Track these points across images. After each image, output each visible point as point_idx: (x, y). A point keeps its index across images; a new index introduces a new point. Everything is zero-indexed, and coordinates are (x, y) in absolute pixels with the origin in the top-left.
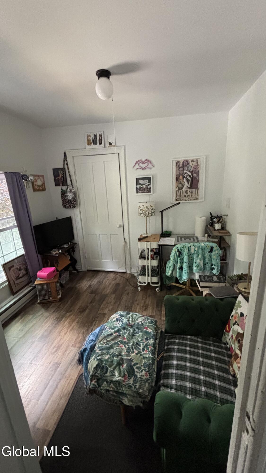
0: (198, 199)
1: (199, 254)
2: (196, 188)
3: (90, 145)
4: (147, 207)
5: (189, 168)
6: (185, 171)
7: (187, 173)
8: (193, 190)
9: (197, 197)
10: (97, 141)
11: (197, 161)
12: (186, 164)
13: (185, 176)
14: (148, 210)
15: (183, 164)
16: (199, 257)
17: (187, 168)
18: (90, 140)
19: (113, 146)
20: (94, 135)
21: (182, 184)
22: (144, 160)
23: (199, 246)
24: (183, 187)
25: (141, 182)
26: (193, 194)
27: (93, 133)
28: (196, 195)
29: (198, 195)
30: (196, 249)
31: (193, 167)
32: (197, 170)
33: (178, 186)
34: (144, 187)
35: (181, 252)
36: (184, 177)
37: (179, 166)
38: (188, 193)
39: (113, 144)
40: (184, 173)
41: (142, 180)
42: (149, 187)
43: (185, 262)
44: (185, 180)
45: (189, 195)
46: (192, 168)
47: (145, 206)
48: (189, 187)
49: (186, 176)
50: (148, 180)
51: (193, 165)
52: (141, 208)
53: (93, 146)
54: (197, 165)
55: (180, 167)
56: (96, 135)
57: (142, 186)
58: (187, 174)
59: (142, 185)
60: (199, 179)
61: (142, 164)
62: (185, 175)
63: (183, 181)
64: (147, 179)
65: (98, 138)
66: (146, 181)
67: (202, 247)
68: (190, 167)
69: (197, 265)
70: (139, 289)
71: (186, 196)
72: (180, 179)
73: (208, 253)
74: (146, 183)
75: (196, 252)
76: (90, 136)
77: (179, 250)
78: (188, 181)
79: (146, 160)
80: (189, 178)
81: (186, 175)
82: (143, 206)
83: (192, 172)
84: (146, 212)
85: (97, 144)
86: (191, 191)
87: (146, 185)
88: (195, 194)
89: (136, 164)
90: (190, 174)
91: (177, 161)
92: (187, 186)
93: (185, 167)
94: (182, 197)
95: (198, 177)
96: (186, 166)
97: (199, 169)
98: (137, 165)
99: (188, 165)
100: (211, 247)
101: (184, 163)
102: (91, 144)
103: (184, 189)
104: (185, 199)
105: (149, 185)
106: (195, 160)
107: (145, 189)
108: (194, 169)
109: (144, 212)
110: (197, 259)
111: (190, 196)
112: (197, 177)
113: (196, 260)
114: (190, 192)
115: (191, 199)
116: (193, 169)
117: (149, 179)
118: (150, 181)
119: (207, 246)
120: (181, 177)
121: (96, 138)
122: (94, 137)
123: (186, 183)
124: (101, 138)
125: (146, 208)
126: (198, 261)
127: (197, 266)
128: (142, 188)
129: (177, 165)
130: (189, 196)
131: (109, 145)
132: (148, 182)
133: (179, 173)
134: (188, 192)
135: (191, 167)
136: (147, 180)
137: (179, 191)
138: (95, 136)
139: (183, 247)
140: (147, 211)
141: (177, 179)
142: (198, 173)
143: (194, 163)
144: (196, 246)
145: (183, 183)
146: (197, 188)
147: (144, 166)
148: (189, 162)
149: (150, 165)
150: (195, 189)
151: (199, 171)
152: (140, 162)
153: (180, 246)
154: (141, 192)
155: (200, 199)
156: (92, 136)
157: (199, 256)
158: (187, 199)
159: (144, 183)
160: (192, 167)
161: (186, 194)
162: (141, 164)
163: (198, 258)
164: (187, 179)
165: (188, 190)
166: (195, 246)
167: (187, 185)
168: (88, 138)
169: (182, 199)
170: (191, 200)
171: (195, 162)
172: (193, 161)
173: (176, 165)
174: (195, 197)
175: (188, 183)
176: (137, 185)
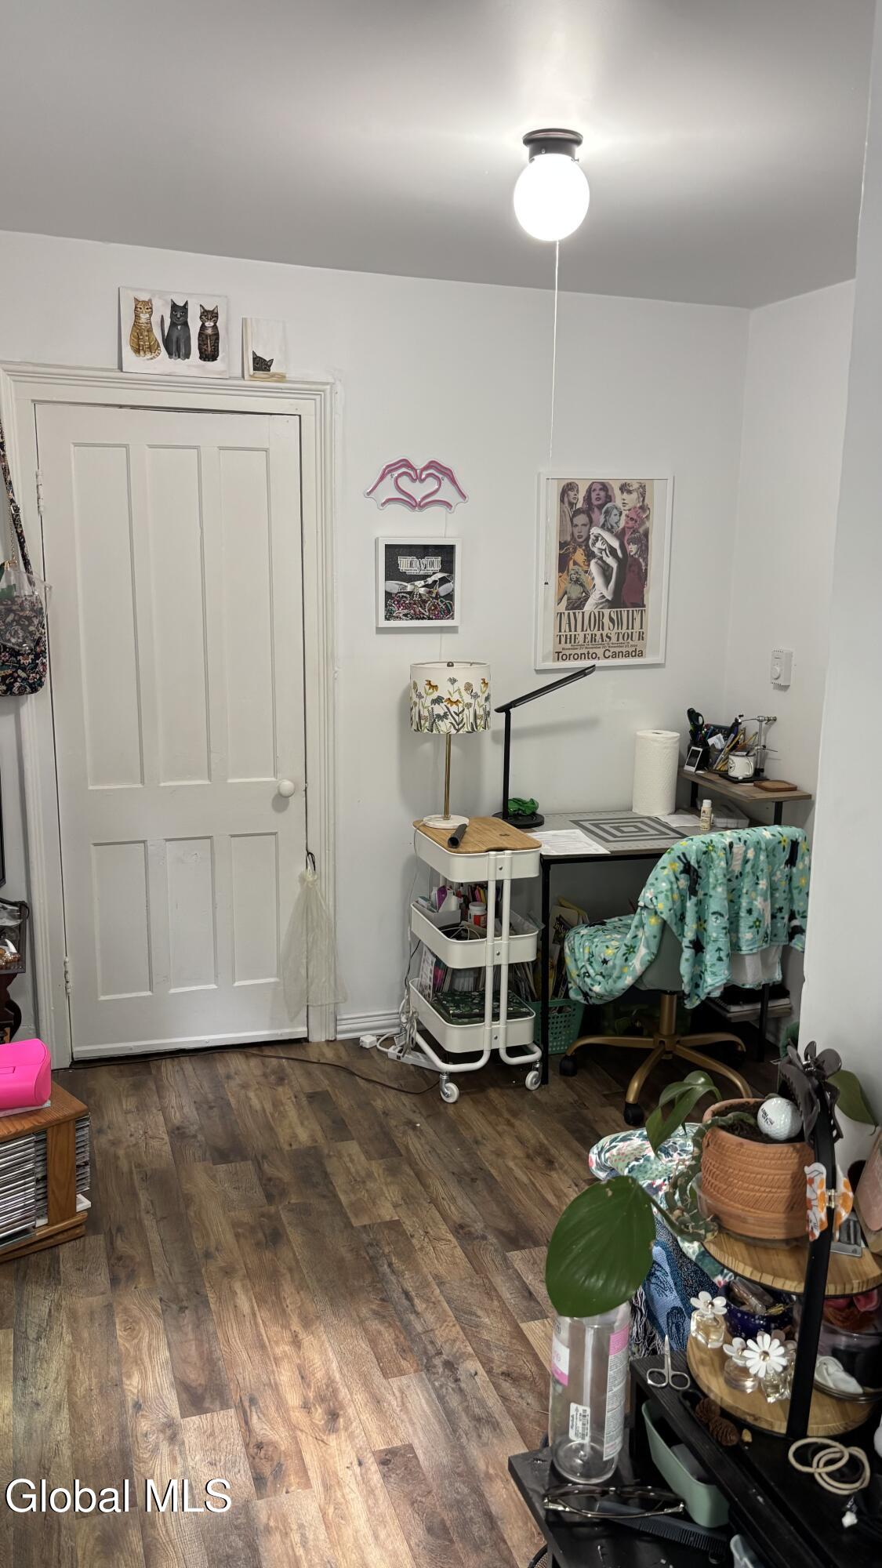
0: (641, 654)
1: (759, 873)
2: (634, 605)
3: (149, 356)
4: (468, 687)
5: (613, 519)
6: (595, 531)
7: (603, 538)
8: (624, 611)
9: (640, 645)
10: (188, 338)
11: (642, 491)
12: (598, 499)
13: (595, 550)
14: (472, 701)
15: (588, 498)
16: (760, 886)
17: (603, 516)
18: (150, 330)
19: (273, 376)
20: (174, 307)
21: (582, 585)
22: (419, 463)
23: (758, 843)
24: (586, 599)
25: (404, 564)
26: (624, 630)
27: (169, 298)
28: (636, 636)
29: (641, 637)
30: (751, 854)
31: (627, 516)
32: (641, 530)
33: (566, 593)
34: (422, 591)
35: (700, 870)
36: (590, 555)
37: (571, 505)
38: (606, 627)
39: (273, 369)
40: (592, 537)
41: (409, 559)
42: (443, 590)
43: (714, 913)
44: (593, 567)
45: (607, 636)
46: (623, 517)
47: (460, 685)
48: (609, 598)
49: (601, 550)
50: (440, 558)
51: (627, 508)
52: (443, 692)
53: (163, 363)
54: (643, 508)
55: (578, 512)
56: (185, 308)
57: (409, 588)
58: (605, 541)
59: (411, 579)
60: (647, 565)
61: (414, 480)
62: (594, 544)
63: (586, 572)
64: (436, 555)
65: (194, 325)
66: (432, 564)
67: (768, 843)
68: (615, 512)
69: (755, 922)
70: (452, 1091)
71: (598, 638)
72: (575, 563)
73: (783, 866)
74: (430, 570)
75: (748, 867)
76: (148, 305)
77: (693, 862)
78: (606, 571)
79: (432, 465)
80: (611, 562)
81: (599, 544)
82: (453, 681)
83: (620, 536)
84: (466, 711)
85: (187, 355)
86: (615, 618)
87: (430, 581)
88: (630, 631)
89: (382, 478)
90: (615, 544)
91: (565, 483)
92: (603, 597)
93: (596, 510)
94: (581, 642)
95: (646, 560)
96: (600, 507)
97: (647, 524)
98: (389, 481)
99: (609, 505)
100: (792, 841)
101: (594, 496)
102: (152, 349)
103: (589, 607)
104: (591, 651)
105: (443, 581)
106: (635, 486)
107: (425, 602)
108: (631, 523)
109: (454, 709)
110: (753, 895)
111: (614, 639)
112: (641, 560)
113: (751, 903)
114: (611, 620)
115: (617, 650)
116: (627, 523)
117: (446, 553)
118: (448, 566)
119: (782, 839)
120: (579, 556)
121: (185, 324)
122: (172, 316)
123: (599, 581)
124: (215, 327)
125: (464, 693)
126: (758, 903)
127: (756, 925)
128: (410, 593)
129: (566, 500)
130: (610, 638)
131: (255, 369)
132: (437, 567)
133: (573, 534)
134: (606, 620)
135: (621, 514)
136: (433, 559)
137: (569, 613)
138: (179, 312)
139: (705, 849)
140: (469, 705)
141: (563, 563)
142: (643, 541)
143: (632, 499)
144: (748, 843)
145: (584, 577)
146: (640, 604)
147: (418, 491)
148: (610, 493)
149: (447, 492)
150: (631, 609)
151: (646, 534)
152: (403, 470)
153: (694, 847)
154: (406, 615)
155: (647, 652)
156: (162, 311)
157: (761, 882)
158: (600, 652)
159: (422, 573)
160: (624, 513)
161: (595, 631)
162: (404, 483)
163: (759, 892)
164: (604, 562)
165: (606, 612)
166: (745, 842)
167: (600, 589)
168: (137, 316)
169: (579, 652)
170: (615, 655)
171: (635, 495)
172: (625, 488)
173: (562, 501)
174: (631, 643)
175: (607, 581)
176: (388, 578)
